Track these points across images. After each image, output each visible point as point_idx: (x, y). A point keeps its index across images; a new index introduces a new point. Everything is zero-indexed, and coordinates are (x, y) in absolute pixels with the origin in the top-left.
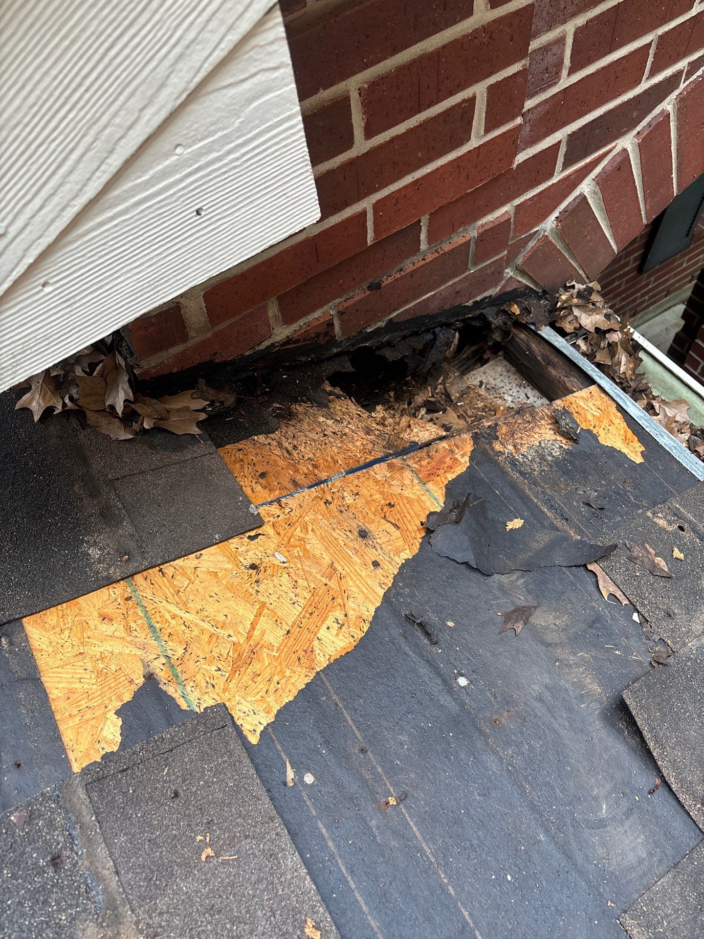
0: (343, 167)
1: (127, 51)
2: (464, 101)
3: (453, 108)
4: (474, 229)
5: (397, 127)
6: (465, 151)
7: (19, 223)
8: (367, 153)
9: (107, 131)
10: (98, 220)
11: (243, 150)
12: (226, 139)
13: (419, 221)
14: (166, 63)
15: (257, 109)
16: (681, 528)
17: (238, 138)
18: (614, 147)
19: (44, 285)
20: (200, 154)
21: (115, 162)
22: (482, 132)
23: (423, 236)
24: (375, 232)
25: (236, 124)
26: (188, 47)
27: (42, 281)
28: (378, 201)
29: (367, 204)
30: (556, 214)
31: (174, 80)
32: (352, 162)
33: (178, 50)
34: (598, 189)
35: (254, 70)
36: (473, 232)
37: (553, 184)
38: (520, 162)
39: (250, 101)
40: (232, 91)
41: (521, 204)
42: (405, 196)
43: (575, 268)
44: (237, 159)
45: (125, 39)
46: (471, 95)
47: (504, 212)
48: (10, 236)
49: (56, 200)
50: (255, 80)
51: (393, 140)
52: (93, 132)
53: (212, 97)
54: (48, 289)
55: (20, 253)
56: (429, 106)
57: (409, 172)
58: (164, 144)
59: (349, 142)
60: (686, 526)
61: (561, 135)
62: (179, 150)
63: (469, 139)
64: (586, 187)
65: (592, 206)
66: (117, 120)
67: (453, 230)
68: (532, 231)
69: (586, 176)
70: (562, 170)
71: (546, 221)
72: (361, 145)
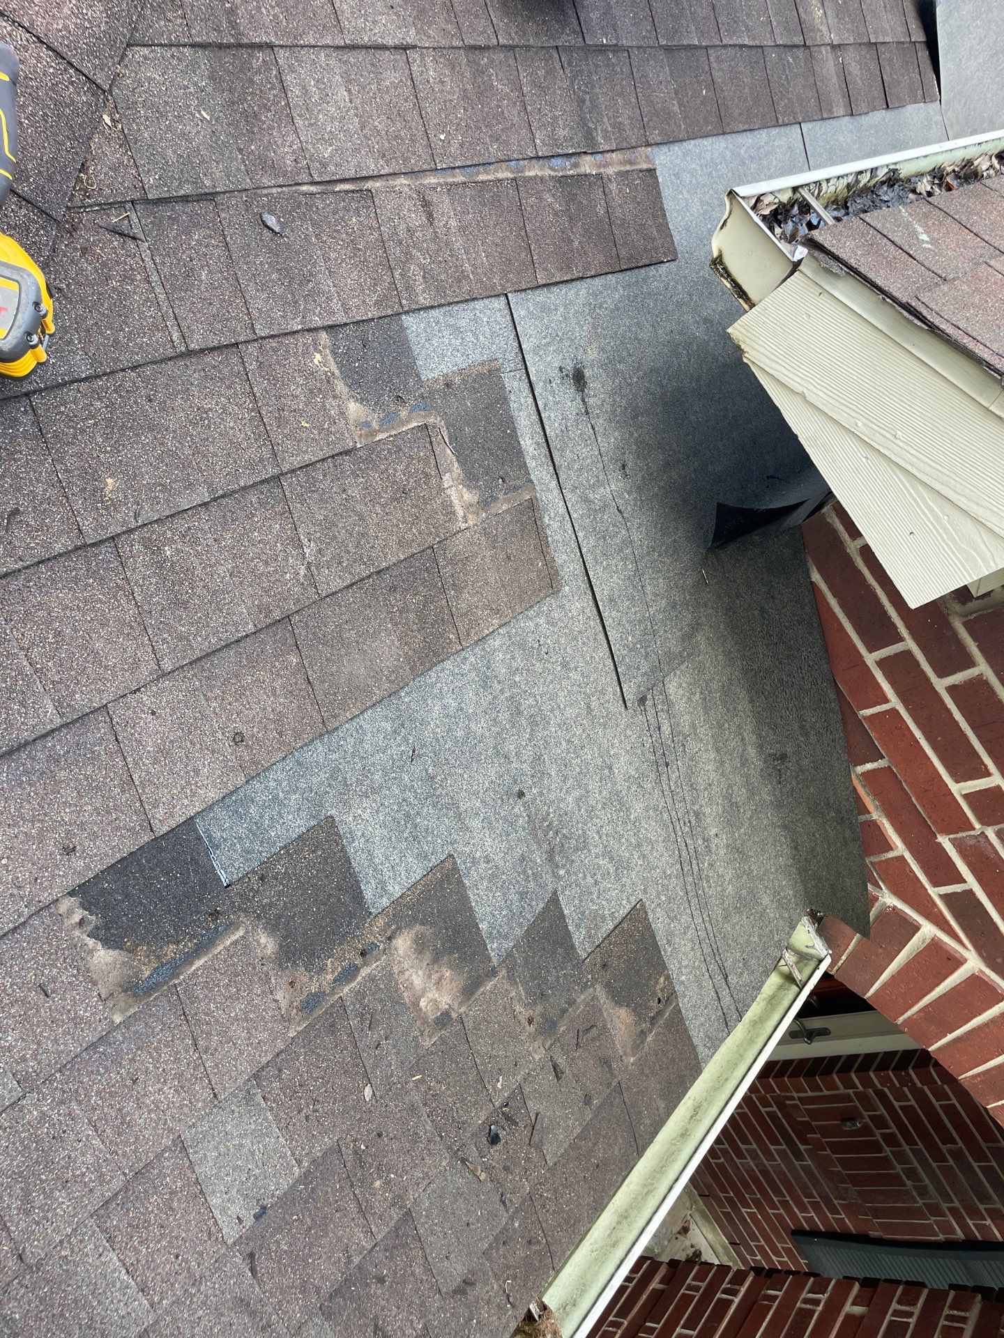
0: (923, 673)
1: (991, 486)
2: (986, 766)
3: (979, 757)
4: (880, 816)
5: (958, 712)
6: (947, 782)
7: (901, 444)
8: (936, 691)
9: (952, 481)
10: (904, 481)
11: (949, 552)
12: (953, 540)
13: (882, 757)
14: (988, 505)
15: (973, 556)
16: (659, 1001)
17: (956, 549)
18: (967, 948)
19: (866, 458)
20: (945, 529)
21: (938, 487)
22: (964, 793)
23: (869, 766)
24: (872, 715)
25: (962, 545)
26: (998, 514)
27: (869, 456)
28: (898, 711)
29: (894, 702)
30: (900, 905)
31: (981, 509)
32: (928, 680)
33: (995, 509)
34: (928, 941)
35: (992, 550)
36: (876, 815)
37: (926, 890)
38: (943, 845)
39: (976, 551)
40: (979, 541)
41: (906, 860)
42: (904, 735)
43: (847, 948)
44: (944, 549)
45: (996, 484)
46: (991, 771)
47: (897, 844)
48: (895, 441)
49: (915, 460)
50: (987, 552)
51: (948, 711)
52: (951, 474)
53: (976, 530)
54: (864, 460)
55: (885, 445)
56: (977, 736)
57: (924, 734)
58: (948, 509)
59: (942, 674)
60: (661, 1006)
61: (972, 883)
62: (946, 517)
63: (957, 782)
64: (928, 930)
65: (911, 942)
66: (958, 485)
67: (877, 795)
68: (881, 883)
69: (937, 926)
70: (940, 896)
71: (892, 896)
72: (941, 685)
